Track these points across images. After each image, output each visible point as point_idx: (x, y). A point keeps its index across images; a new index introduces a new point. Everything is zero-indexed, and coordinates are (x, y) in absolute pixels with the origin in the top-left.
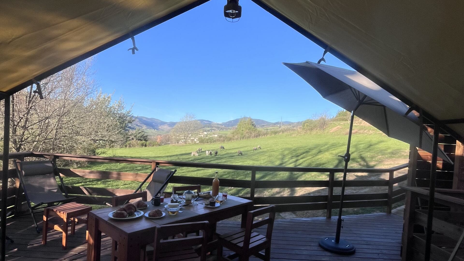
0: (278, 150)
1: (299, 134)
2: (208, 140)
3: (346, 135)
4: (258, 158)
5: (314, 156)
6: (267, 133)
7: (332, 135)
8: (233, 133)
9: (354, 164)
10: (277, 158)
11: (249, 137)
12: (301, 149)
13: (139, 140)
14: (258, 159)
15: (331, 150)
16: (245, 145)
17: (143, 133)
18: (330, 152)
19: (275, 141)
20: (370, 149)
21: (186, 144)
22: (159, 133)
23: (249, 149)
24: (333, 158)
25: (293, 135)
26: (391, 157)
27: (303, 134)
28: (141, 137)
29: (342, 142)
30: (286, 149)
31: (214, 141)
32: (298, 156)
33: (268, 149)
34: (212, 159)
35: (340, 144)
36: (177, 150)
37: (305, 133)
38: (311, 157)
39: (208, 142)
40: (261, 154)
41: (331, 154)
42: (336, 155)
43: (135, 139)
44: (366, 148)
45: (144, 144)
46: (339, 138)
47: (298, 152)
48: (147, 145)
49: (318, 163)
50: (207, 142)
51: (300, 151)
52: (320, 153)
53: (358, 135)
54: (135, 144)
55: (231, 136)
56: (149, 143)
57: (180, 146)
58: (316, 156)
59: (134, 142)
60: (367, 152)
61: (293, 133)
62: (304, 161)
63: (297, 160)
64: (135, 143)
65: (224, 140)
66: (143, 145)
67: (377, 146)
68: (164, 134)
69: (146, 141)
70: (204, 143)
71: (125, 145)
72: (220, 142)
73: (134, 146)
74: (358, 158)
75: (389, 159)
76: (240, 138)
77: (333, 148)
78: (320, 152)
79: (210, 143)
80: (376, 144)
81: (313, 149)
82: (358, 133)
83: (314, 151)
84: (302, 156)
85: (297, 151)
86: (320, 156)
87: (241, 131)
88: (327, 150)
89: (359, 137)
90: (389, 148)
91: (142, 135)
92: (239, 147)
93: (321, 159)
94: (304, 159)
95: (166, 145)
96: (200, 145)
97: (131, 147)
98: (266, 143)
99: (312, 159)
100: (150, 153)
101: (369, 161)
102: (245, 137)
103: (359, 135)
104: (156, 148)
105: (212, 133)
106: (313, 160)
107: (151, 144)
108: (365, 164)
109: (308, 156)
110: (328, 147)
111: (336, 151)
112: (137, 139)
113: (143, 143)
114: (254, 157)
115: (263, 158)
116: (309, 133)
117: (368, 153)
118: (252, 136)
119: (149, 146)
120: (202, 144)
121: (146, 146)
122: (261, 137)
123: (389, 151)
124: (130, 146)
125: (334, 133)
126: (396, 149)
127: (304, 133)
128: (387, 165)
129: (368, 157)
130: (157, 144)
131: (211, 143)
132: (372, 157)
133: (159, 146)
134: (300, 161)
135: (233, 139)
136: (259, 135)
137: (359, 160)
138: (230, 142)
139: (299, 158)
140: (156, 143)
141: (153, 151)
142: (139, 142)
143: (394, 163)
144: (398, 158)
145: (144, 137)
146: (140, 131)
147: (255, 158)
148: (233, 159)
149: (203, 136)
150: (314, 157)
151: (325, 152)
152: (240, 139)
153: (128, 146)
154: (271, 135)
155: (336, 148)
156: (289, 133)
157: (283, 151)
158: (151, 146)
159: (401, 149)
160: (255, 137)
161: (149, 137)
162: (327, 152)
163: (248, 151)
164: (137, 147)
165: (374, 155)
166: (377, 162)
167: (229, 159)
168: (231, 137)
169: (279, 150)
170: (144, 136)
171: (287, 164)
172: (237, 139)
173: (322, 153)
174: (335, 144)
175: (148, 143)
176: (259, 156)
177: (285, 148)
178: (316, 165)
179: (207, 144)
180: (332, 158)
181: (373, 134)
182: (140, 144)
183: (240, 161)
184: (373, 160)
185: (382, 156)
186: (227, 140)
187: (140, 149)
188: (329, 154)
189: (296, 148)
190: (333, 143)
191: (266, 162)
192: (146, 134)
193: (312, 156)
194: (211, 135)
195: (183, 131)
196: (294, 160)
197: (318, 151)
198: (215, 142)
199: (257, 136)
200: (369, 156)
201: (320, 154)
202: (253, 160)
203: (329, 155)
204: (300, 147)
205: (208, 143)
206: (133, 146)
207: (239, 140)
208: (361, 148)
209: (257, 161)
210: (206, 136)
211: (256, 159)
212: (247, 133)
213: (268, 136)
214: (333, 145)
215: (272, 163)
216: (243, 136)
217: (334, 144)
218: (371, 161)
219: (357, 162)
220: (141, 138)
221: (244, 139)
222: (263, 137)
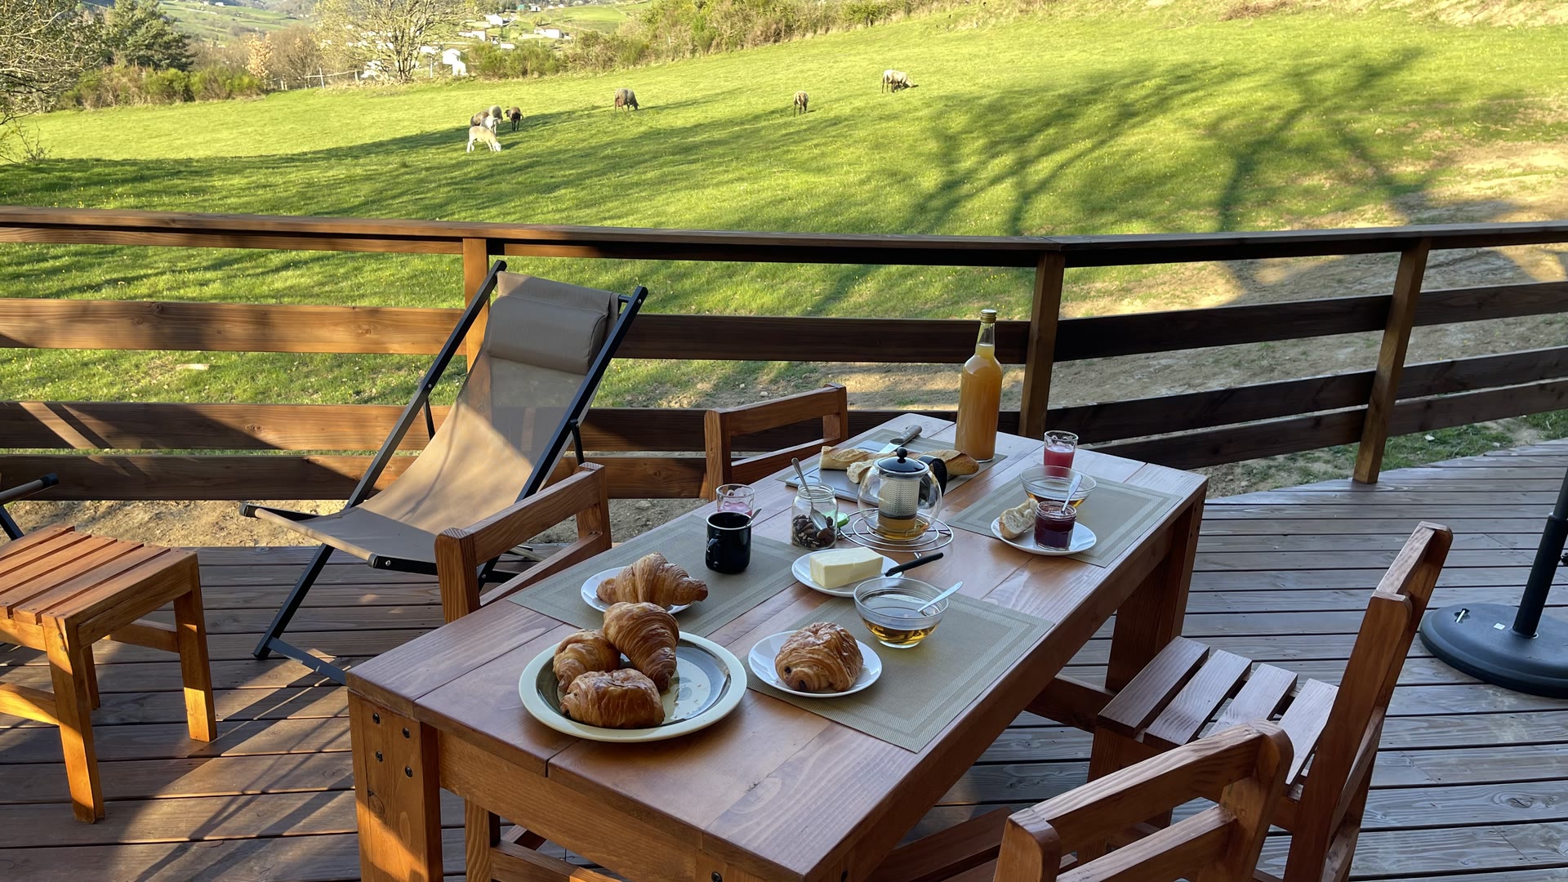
0: (909, 111)
1: (993, 21)
2: (525, 59)
3: (1230, 18)
4: (823, 155)
5: (1103, 136)
6: (826, 17)
7: (1158, 21)
8: (650, 21)
9: (1317, 178)
10: (920, 154)
11: (737, 42)
12: (1027, 100)
13: (144, 62)
14: (828, 160)
15: (1176, 103)
16: (730, 86)
17: (156, 24)
18: (1179, 114)
19: (878, 58)
20: (1371, 92)
21: (407, 81)
22: (241, 22)
23: (758, 105)
24: (1200, 143)
25: (963, 28)
26: (1487, 136)
27: (1011, 19)
28: (149, 47)
29: (1221, 59)
30: (954, 102)
31: (560, 67)
32: (1021, 141)
33: (858, 103)
34: (588, 168)
35: (1215, 68)
36: (369, 119)
37: (1021, 11)
38: (1088, 143)
39: (525, 73)
40: (833, 131)
41: (1188, 123)
42: (1213, 129)
43: (120, 62)
44: (1352, 90)
45: (176, 85)
46: (1198, 39)
47: (1014, 116)
48: (194, 88)
49: (1134, 172)
50: (519, 68)
51: (1023, 113)
52: (1132, 121)
53: (1288, 21)
54: (126, 89)
55: (641, 34)
56: (204, 81)
57: (380, 95)
58: (1112, 137)
59: (118, 73)
60: (1364, 109)
61: (958, 16)
62: (1062, 166)
63: (1022, 164)
64: (125, 80)
65: (611, 59)
66: (175, 93)
67: (1404, 77)
68: (277, 29)
69: (183, 67)
70: (506, 76)
71: (70, 93)
72: (589, 68)
73: (121, 98)
74: (1334, 146)
75: (1478, 145)
76: (690, 47)
77: (1185, 92)
78: (1127, 115)
79: (536, 75)
80: (1396, 67)
81: (1088, 103)
82: (1288, 10)
83: (1097, 113)
84: (1040, 140)
85: (1010, 113)
86: (1133, 139)
87: (694, 8)
88: (1161, 103)
89: (1294, 29)
90: (1464, 88)
91: (155, 37)
92: (699, 95)
93: (1142, 150)
94: (1059, 157)
95: (299, 91)
96: (482, 87)
97: (109, 105)
98: (834, 71)
99: (1096, 154)
100: (225, 134)
101: (1387, 156)
102: (717, 39)
103: (1299, 20)
104: (250, 105)
105: (529, 20)
106: (1101, 158)
107: (215, 85)
108: (1370, 171)
109: (1076, 141)
110: (1161, 88)
111: (1208, 109)
112: (131, 61)
113: (171, 82)
114: (801, 152)
115: (848, 154)
116: (1040, 14)
117: (1374, 118)
118: (749, 37)
119: (205, 98)
120: (495, 80)
121: (188, 96)
122: (796, 38)
123: (1471, 102)
124: (99, 98)
125: (1168, 13)
126: (1497, 90)
127: (1016, 14)
128: (1484, 175)
129: (1378, 135)
130: (250, 87)
131: (542, 74)
132: (1400, 139)
133: (264, 96)
134: (1040, 167)
135: (658, 55)
136: (790, 29)
137: (1337, 154)
138: (639, 67)
139: (1033, 147)
140: (246, 80)
141: (237, 125)
142: (146, 74)
143: (1513, 165)
144: (1518, 138)
145: (167, 46)
146: (138, 14)
147: (806, 155)
148: (698, 165)
149: (482, 35)
150: (1102, 143)
151: (1155, 116)
152: (693, 52)
153: (90, 97)
154: (848, 29)
155: (1201, 93)
156: (937, 15)
157: (940, 115)
158: (218, 96)
159: (1519, 94)
160: (766, 40)
161: (193, 47)
162: (1164, 112)
163: (757, 118)
164: (139, 105)
165: (1405, 125)
166: (1427, 160)
167: (674, 163)
168: (645, 41)
169: (916, 109)
170: (166, 38)
171: (982, 182)
172: (676, 51)
173: (1138, 119)
174: (1187, 72)
175: (196, 79)
176: (825, 144)
177: (941, 98)
178: (1124, 183)
179: (521, 84)
180: (1200, 148)
181: (1365, 12)
182: (154, 88)
183: (737, 174)
184: (1406, 153)
185: (1442, 131)
186: (627, 59)
187: (159, 114)
188: (1172, 126)
189: (1002, 98)
190: (1176, 68)
191: (869, 179)
192: (173, 32)
193: (1095, 139)
194: (527, 31)
195: (383, 11)
196: (1007, 160)
197: (1112, 112)
198: (566, 69)
199: (777, 37)
200: (1379, 131)
201: (1134, 126)
202: (803, 167)
203: (1175, 131)
204: (1022, 93)
205: (529, 76)
206: (116, 97)
207: (688, 55)
208: (1328, 90)
209: (820, 170)
210: (502, 36)
211: (814, 165)
212: (727, 16)
213: (833, 31)
214: (1182, 79)
215: (904, 180)
216: (706, 33)
217: (1182, 73)
218: (1398, 157)
219: (1328, 165)
220: (150, 53)
221: (712, 50)
222: (809, 35)
